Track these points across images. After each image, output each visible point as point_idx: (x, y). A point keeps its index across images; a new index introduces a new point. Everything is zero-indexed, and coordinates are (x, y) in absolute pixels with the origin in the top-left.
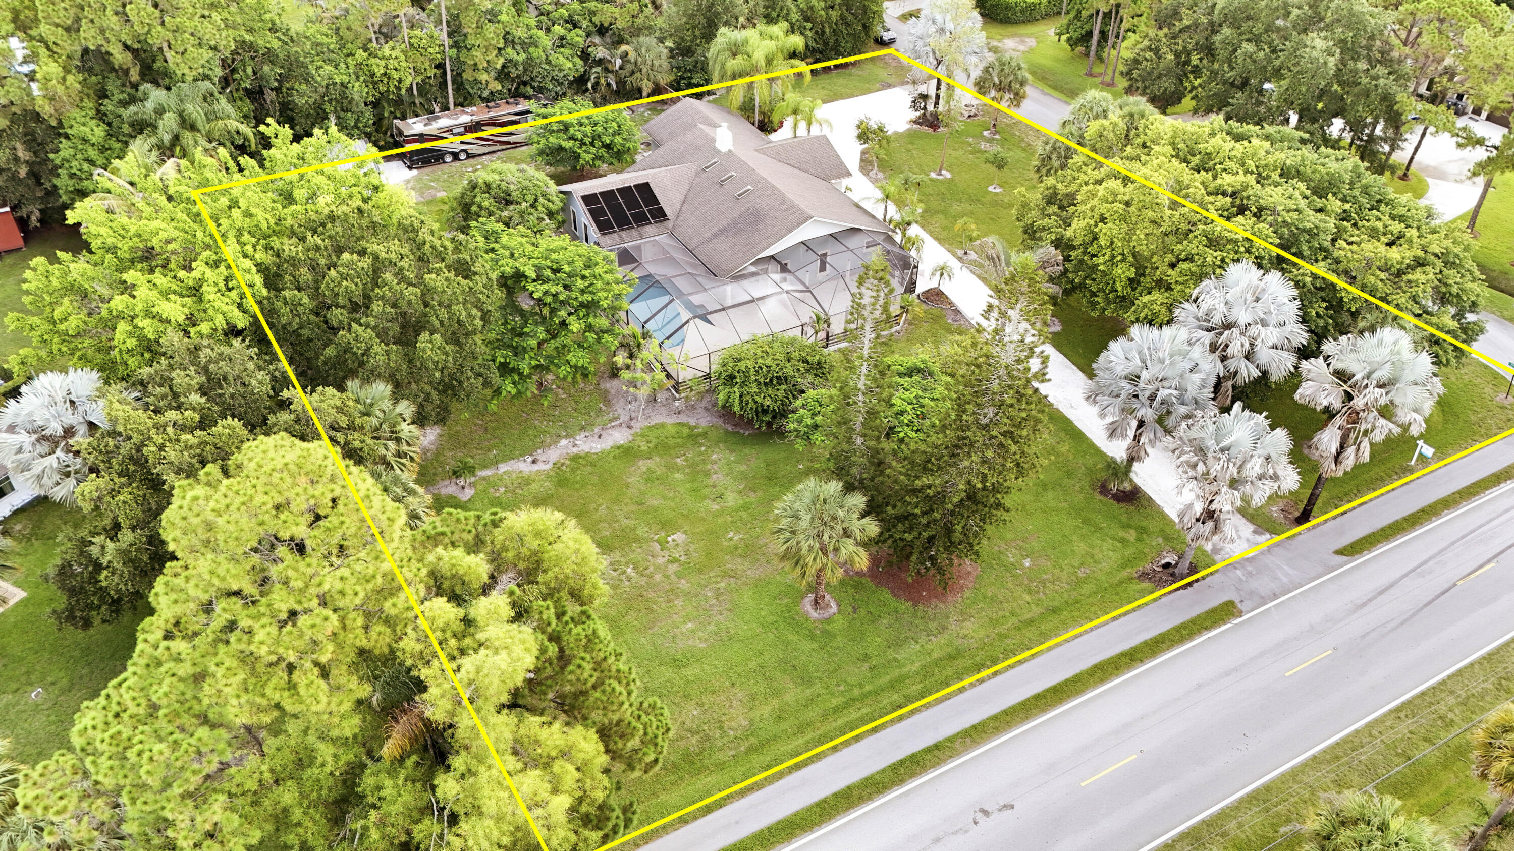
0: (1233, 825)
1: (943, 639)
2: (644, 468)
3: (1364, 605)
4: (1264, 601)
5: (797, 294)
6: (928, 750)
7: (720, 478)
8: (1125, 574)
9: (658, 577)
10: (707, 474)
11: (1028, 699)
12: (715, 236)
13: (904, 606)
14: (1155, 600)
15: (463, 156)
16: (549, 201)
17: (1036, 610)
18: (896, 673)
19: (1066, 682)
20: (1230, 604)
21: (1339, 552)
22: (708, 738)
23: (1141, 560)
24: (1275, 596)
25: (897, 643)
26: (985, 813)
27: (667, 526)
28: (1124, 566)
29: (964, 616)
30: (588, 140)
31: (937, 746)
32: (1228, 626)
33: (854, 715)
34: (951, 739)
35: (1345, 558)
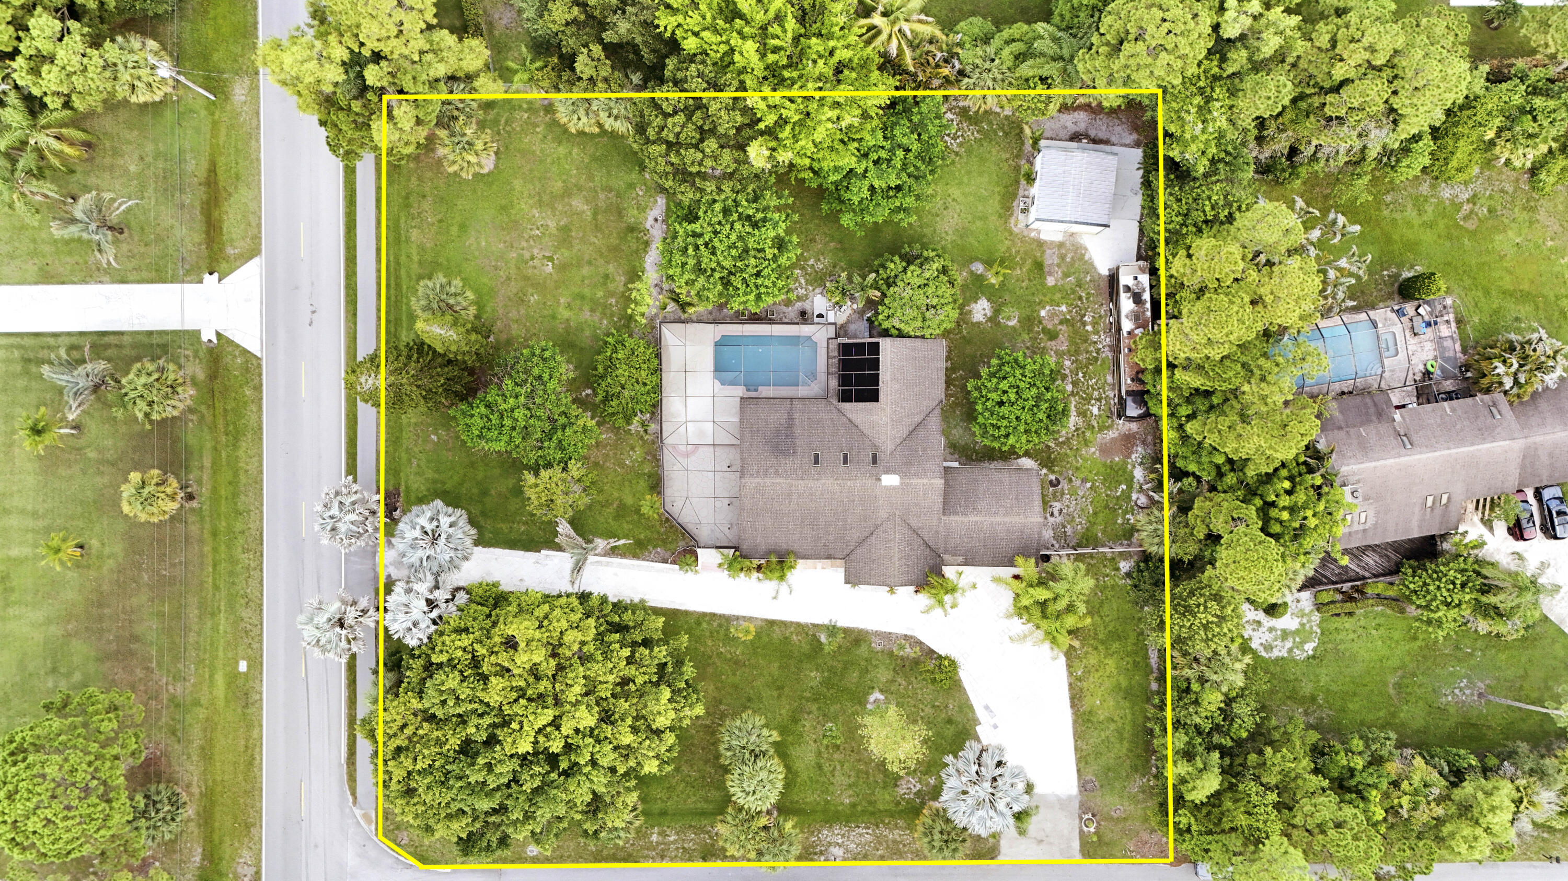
0: (254, 409)
2: (618, 278)
3: (318, 582)
6: (355, 309)
7: (586, 315)
9: (524, 244)
10: (593, 310)
14: (378, 481)
26: (314, 312)
27: (563, 268)
28: (407, 487)
31: (355, 315)
34: (355, 324)
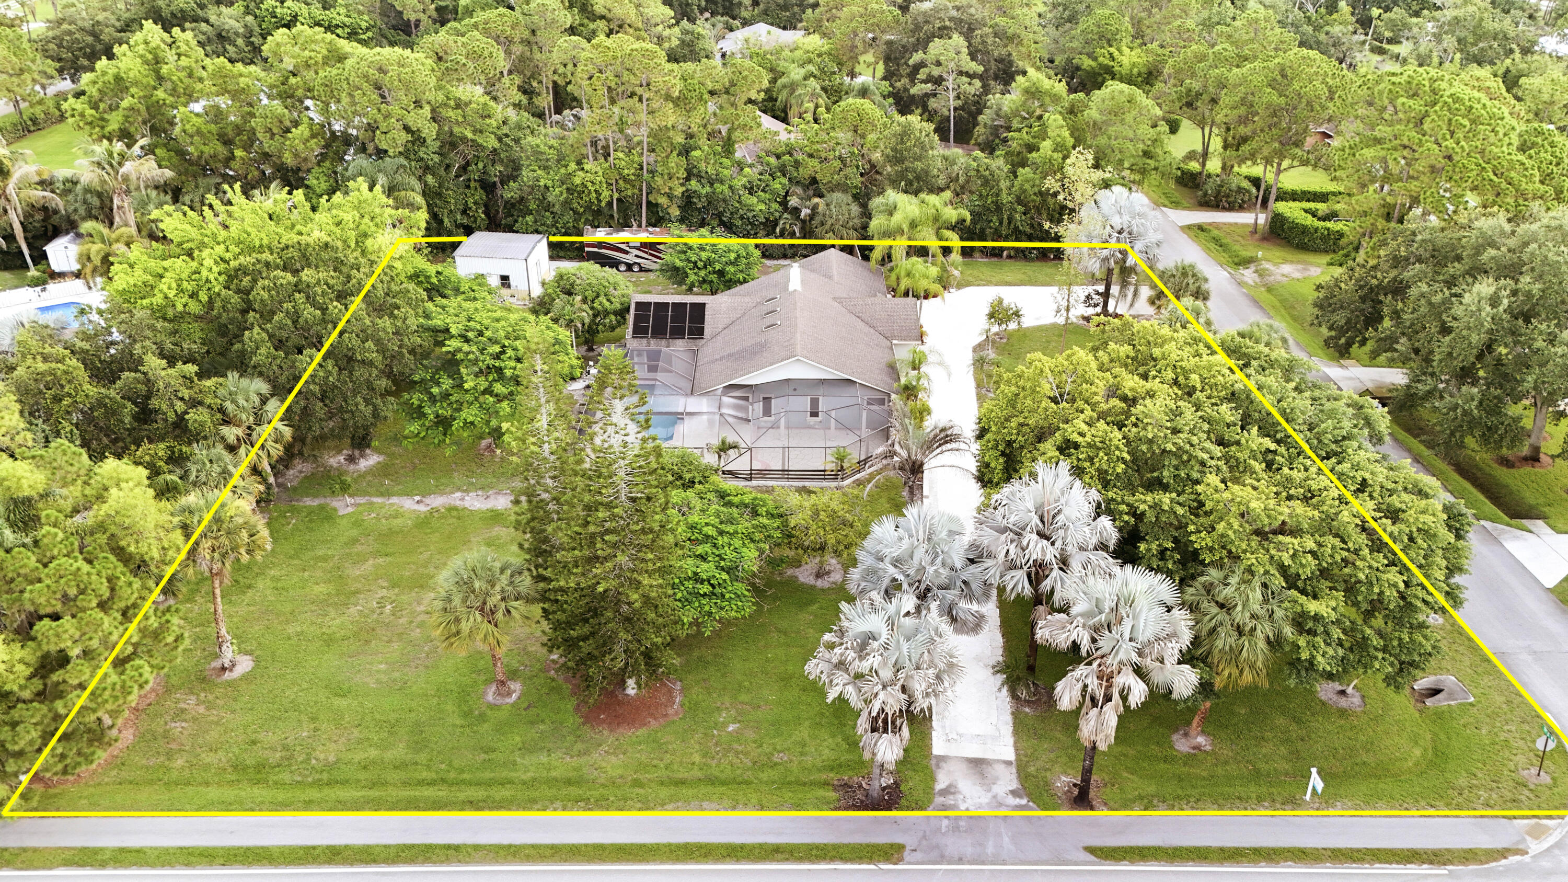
1: (575, 762)
2: (494, 534)
4: (942, 859)
5: (730, 420)
6: (448, 847)
8: (824, 776)
11: (586, 845)
12: (721, 358)
13: (572, 720)
15: (636, 269)
16: (609, 300)
17: (696, 773)
18: (505, 774)
19: (642, 846)
20: (900, 848)
21: (1091, 850)
22: (291, 757)
23: (853, 769)
24: (960, 861)
25: (527, 749)
28: (829, 768)
29: (616, 751)
30: (700, 264)
32: (872, 867)
33: (428, 792)
35: (1093, 858)
